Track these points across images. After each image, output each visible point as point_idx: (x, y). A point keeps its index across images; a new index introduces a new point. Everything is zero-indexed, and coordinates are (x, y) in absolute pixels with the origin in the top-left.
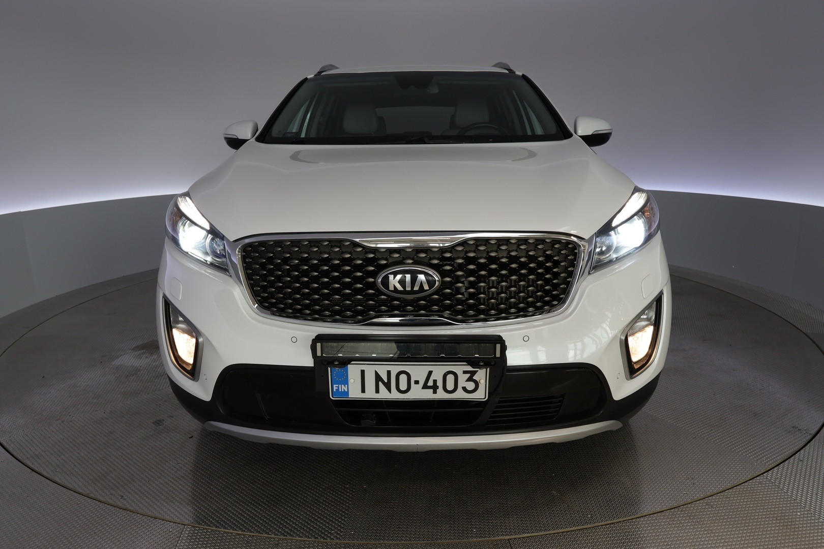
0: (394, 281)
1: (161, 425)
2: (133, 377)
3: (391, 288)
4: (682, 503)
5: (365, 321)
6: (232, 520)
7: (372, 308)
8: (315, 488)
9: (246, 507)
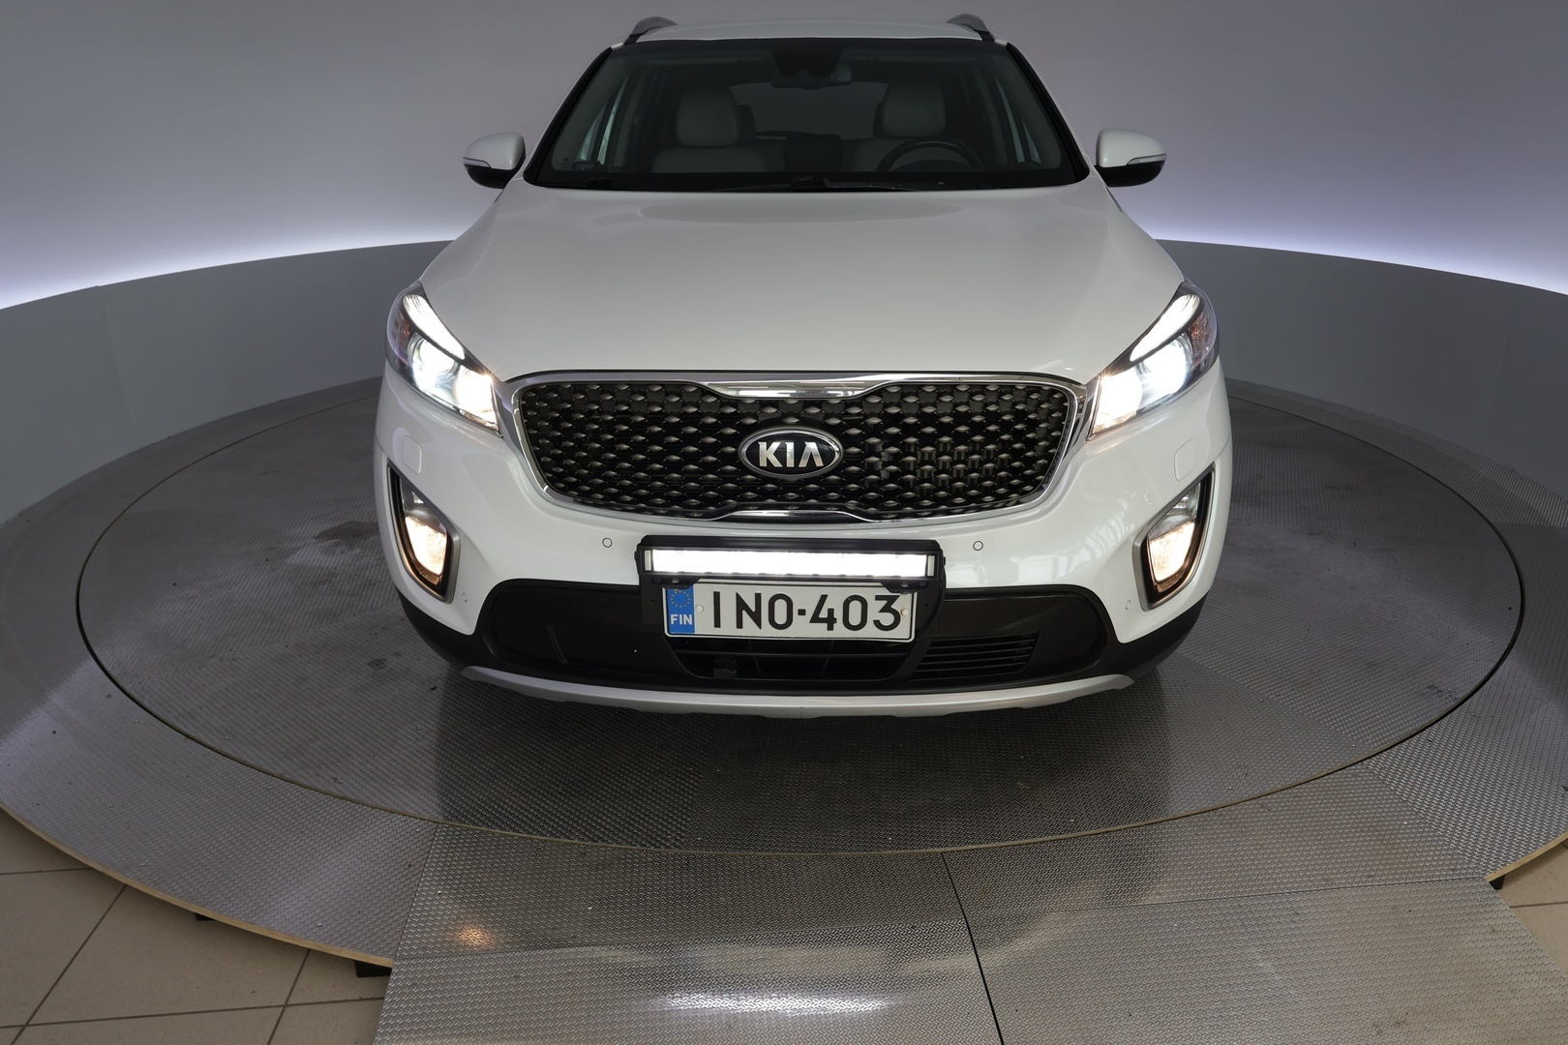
0: (768, 453)
1: (382, 668)
2: (325, 587)
3: (763, 463)
4: (1223, 803)
5: (721, 514)
6: (511, 817)
7: (731, 494)
8: (638, 771)
9: (531, 797)
